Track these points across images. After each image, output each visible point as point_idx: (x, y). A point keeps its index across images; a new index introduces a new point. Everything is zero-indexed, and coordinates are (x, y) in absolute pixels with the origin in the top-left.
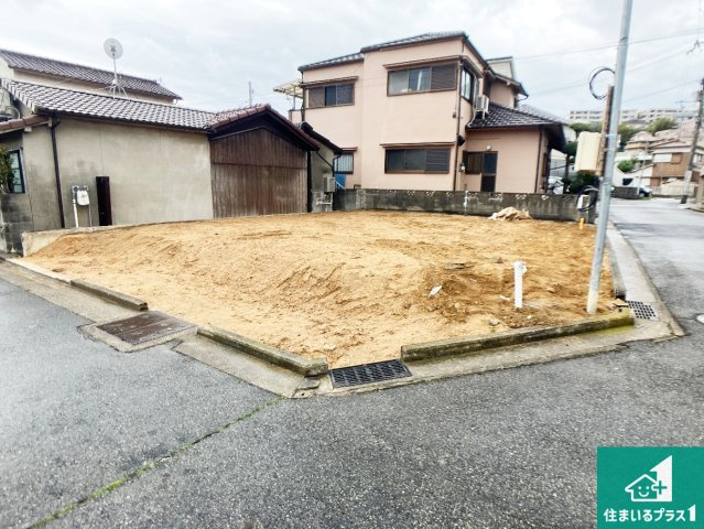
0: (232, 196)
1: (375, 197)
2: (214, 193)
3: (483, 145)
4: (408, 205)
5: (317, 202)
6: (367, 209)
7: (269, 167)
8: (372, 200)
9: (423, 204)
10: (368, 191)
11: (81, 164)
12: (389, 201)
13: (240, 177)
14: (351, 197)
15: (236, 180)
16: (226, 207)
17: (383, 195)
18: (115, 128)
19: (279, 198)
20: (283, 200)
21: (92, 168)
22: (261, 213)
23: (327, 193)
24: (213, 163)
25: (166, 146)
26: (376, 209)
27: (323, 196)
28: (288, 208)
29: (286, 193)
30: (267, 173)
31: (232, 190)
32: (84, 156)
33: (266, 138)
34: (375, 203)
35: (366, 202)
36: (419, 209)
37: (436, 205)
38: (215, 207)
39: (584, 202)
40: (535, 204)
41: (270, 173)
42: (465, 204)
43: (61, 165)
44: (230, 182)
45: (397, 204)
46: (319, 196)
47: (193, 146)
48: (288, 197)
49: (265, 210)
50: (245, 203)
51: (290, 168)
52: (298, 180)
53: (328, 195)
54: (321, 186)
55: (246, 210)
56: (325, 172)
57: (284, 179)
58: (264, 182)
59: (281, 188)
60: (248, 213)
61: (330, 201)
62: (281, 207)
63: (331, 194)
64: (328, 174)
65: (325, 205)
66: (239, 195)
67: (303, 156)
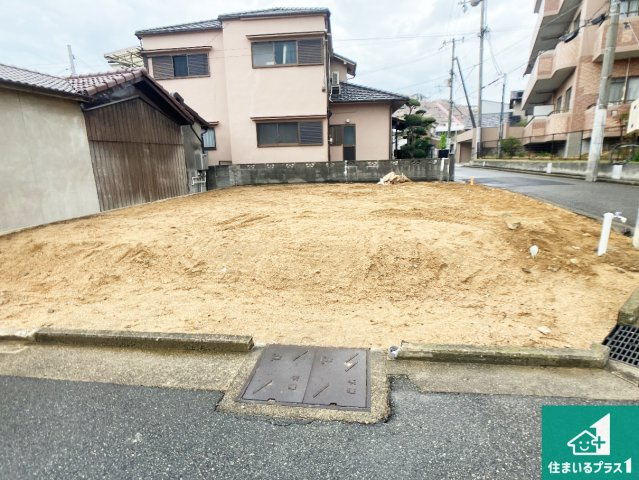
0: (117, 181)
1: (251, 172)
2: (98, 179)
3: (342, 118)
4: (289, 178)
5: (192, 181)
6: (245, 185)
7: (149, 145)
8: (248, 175)
9: (304, 176)
10: (243, 166)
12: (268, 175)
13: (122, 157)
14: (222, 173)
15: (118, 162)
16: (110, 196)
17: (260, 170)
19: (162, 180)
20: (166, 182)
22: (148, 199)
23: (200, 171)
24: (92, 141)
26: (255, 185)
27: (197, 174)
28: (172, 191)
29: (168, 174)
31: (116, 174)
33: (143, 111)
34: (252, 178)
35: (242, 178)
36: (301, 180)
37: (317, 175)
38: (101, 196)
39: (445, 164)
40: (407, 168)
41: (151, 152)
42: (346, 172)
44: (113, 164)
45: (276, 178)
47: (64, 118)
48: (170, 178)
49: (150, 195)
50: (131, 188)
51: (168, 144)
52: (177, 159)
53: (202, 173)
54: (193, 164)
55: (132, 197)
56: (196, 148)
57: (164, 157)
58: (146, 161)
59: (162, 167)
60: (135, 201)
61: (204, 179)
62: (165, 190)
63: (204, 171)
64: (198, 151)
65: (199, 184)
66: (124, 180)
67: (179, 130)
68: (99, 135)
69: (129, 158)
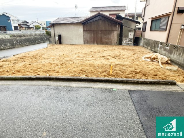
0: (89, 39)
2: (84, 38)
4: (148, 46)
5: (124, 42)
7: (101, 31)
11: (58, 32)
15: (90, 35)
16: (87, 42)
18: (63, 25)
19: (104, 40)
20: (107, 41)
21: (60, 33)
24: (84, 31)
25: (72, 27)
28: (109, 43)
29: (107, 39)
30: (100, 32)
31: (89, 37)
32: (58, 31)
33: (101, 22)
37: (153, 47)
38: (84, 41)
41: (102, 33)
42: (159, 48)
43: (55, 33)
44: (88, 35)
46: (126, 39)
47: (78, 27)
48: (108, 40)
49: (99, 43)
50: (93, 41)
51: (110, 31)
52: (113, 34)
53: (130, 39)
54: (127, 36)
55: (93, 43)
56: (130, 31)
57: (107, 34)
58: (99, 35)
59: (105, 37)
60: (94, 44)
61: (131, 42)
62: (105, 43)
63: (131, 39)
64: (132, 32)
65: (128, 43)
66: (91, 39)
67: (116, 26)
68: (86, 29)
69: (93, 34)
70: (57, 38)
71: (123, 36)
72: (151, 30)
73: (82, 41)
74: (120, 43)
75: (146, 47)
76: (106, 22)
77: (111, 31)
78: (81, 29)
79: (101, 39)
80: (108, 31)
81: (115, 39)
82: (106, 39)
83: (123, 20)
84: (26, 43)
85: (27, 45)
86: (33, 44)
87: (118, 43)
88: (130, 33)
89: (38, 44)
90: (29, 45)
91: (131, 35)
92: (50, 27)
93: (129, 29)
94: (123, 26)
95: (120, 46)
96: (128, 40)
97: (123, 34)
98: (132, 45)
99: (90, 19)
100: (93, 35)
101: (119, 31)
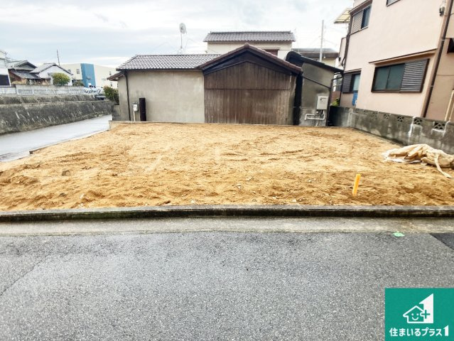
0: (218, 110)
2: (206, 108)
5: (305, 117)
7: (250, 90)
9: (380, 128)
11: (137, 92)
13: (225, 97)
15: (222, 100)
16: (213, 117)
19: (257, 113)
20: (263, 114)
22: (241, 122)
24: (206, 89)
25: (177, 80)
28: (268, 120)
29: (266, 109)
30: (247, 94)
31: (219, 106)
32: (139, 88)
33: (249, 69)
35: (352, 122)
38: (206, 116)
42: (410, 132)
43: (130, 93)
44: (218, 101)
45: (367, 126)
46: (309, 112)
47: (193, 79)
48: (267, 112)
49: (244, 121)
50: (228, 115)
51: (271, 90)
52: (279, 100)
53: (320, 111)
54: (312, 104)
55: (228, 119)
56: (320, 91)
57: (264, 98)
58: (245, 100)
59: (260, 105)
60: (230, 122)
61: (322, 117)
62: (259, 119)
63: (323, 111)
64: (323, 94)
65: (315, 121)
66: (224, 109)
67: (287, 79)
68: (211, 86)
69: (231, 98)
70: (135, 108)
71: (303, 103)
72: (374, 90)
73: (200, 115)
74: (295, 121)
75: (365, 129)
76: (264, 69)
77: (275, 91)
78: (198, 85)
79: (250, 109)
80: (268, 90)
81: (283, 110)
82: (261, 111)
83: (304, 64)
84: (47, 118)
85: (51, 125)
86: (64, 123)
87: (290, 119)
88: (319, 97)
89: (76, 121)
90: (56, 125)
91: (322, 102)
92: (117, 79)
93: (317, 86)
94: (304, 80)
95: (295, 128)
96: (314, 113)
97: (302, 98)
98: (324, 125)
99: (224, 60)
100: (228, 100)
101: (294, 91)
